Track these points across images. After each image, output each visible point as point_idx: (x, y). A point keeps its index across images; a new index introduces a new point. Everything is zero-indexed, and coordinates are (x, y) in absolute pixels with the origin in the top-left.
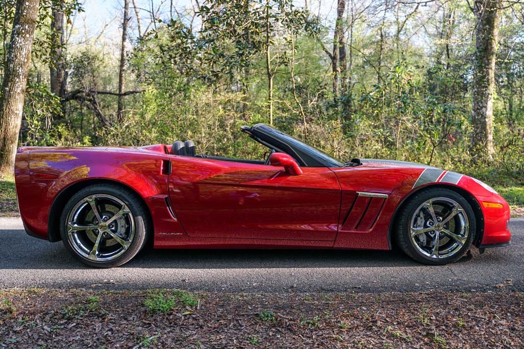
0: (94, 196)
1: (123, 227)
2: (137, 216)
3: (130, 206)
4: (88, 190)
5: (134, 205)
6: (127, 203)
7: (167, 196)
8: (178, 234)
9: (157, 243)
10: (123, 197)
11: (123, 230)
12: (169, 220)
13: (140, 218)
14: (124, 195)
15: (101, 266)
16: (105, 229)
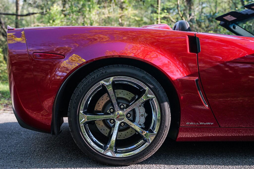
0: (112, 79)
1: (142, 116)
2: (163, 102)
3: (154, 91)
4: (104, 72)
5: (159, 89)
6: (151, 86)
7: (197, 78)
8: (208, 123)
9: (182, 135)
10: (146, 79)
11: (143, 120)
12: (200, 107)
13: (166, 105)
14: (147, 77)
15: (120, 164)
16: (123, 119)
